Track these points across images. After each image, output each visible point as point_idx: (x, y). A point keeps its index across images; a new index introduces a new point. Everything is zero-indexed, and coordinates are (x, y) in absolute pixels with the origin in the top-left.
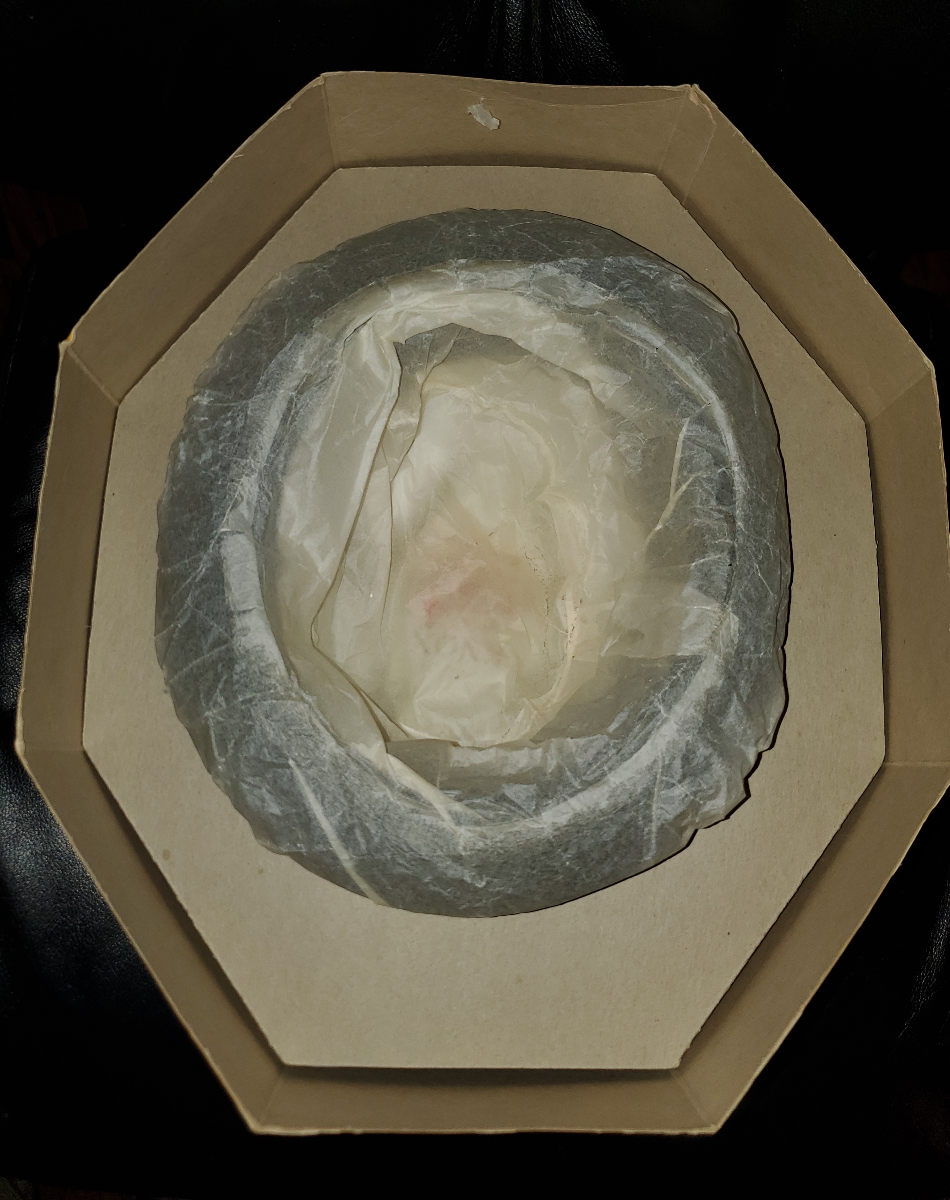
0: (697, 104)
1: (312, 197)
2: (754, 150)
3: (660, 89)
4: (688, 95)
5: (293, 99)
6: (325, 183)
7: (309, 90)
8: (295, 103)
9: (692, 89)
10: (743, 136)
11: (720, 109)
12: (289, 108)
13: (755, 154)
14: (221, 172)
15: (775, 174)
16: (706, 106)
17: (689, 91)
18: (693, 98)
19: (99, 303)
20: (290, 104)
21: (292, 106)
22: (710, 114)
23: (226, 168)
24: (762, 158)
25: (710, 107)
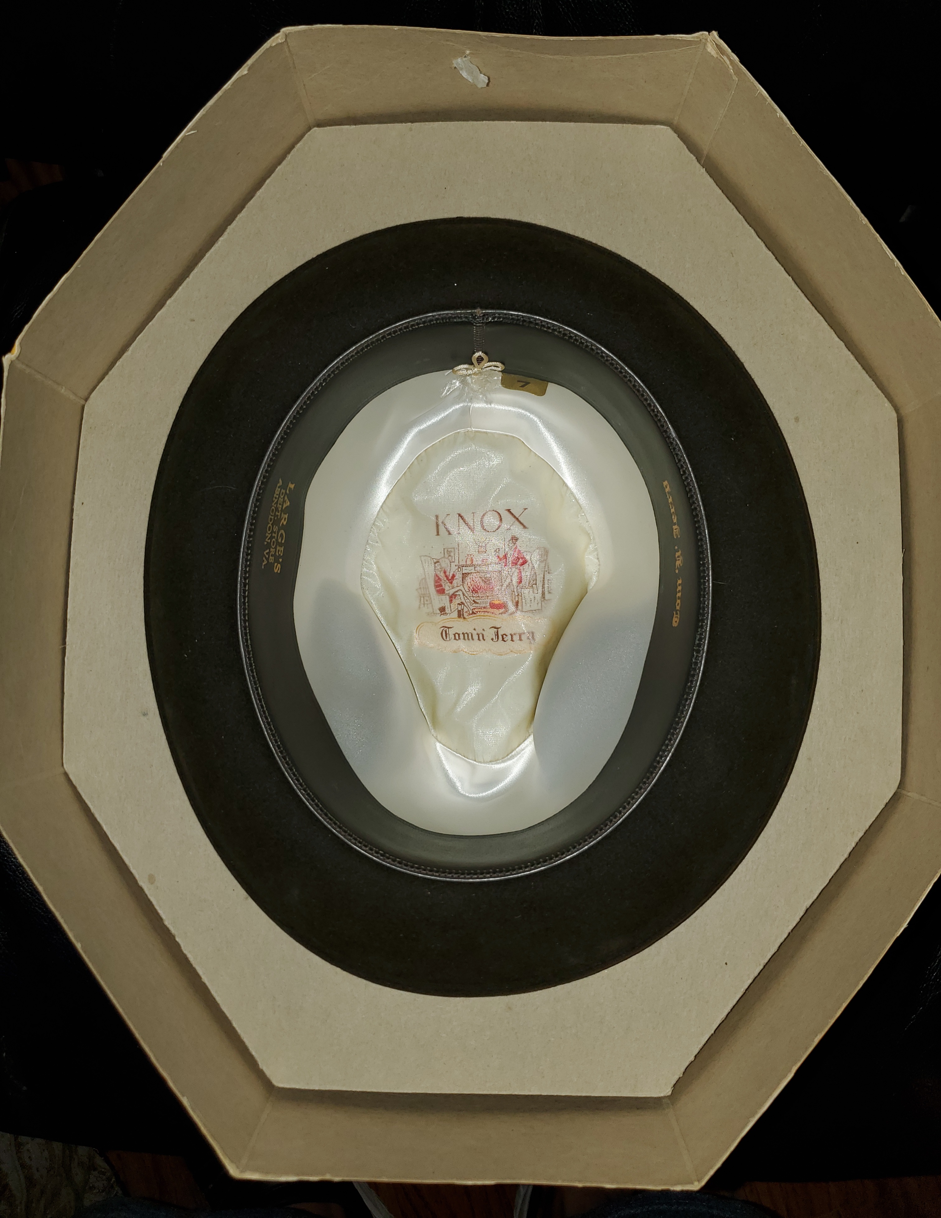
0: (715, 56)
1: (284, 163)
2: (780, 113)
3: (672, 39)
4: (705, 44)
5: (250, 62)
6: (299, 145)
7: (267, 49)
8: (253, 65)
9: (709, 38)
10: (768, 96)
11: (741, 62)
12: (246, 72)
13: (781, 118)
14: (172, 152)
15: (803, 142)
16: (725, 58)
17: (706, 40)
18: (711, 49)
19: (43, 310)
20: (247, 68)
21: (249, 70)
22: (730, 67)
23: (177, 147)
24: (789, 122)
25: (730, 60)
